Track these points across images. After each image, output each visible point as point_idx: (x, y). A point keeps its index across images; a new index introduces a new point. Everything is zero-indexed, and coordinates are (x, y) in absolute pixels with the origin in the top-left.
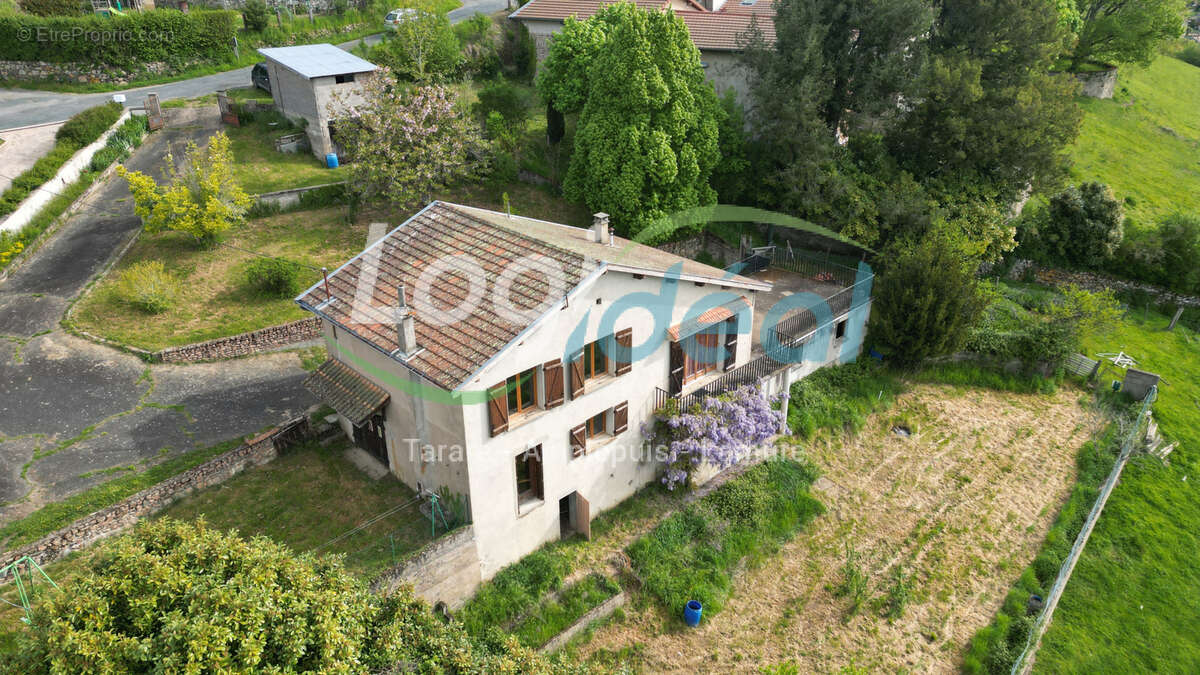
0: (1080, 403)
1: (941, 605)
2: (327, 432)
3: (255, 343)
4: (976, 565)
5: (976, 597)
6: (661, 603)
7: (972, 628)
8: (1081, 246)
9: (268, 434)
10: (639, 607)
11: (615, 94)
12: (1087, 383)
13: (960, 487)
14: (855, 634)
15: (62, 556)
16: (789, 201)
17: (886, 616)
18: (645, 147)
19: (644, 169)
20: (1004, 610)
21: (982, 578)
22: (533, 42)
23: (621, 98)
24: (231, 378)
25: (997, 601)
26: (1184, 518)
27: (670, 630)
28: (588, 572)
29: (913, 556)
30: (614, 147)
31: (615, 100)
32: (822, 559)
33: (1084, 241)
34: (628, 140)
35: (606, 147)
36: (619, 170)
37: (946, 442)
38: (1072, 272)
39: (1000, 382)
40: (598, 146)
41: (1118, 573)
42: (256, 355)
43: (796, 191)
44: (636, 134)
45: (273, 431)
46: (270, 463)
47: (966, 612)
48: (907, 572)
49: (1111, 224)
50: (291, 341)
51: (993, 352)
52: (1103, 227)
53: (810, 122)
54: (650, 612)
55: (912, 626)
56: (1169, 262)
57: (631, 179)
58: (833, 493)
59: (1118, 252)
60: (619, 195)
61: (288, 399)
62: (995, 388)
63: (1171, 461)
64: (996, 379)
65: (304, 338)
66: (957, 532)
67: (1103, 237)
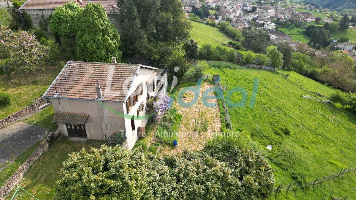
0: (208, 84)
1: (212, 126)
2: (58, 136)
3: (7, 121)
4: (212, 117)
5: (216, 122)
6: (168, 144)
7: (219, 128)
8: (193, 53)
9: (46, 140)
10: (164, 147)
11: (90, 27)
12: (206, 80)
13: (200, 105)
14: (203, 136)
15: (8, 192)
16: (138, 52)
17: (205, 131)
18: (104, 41)
19: (106, 47)
20: (222, 122)
21: (215, 119)
22: (30, 17)
23: (92, 28)
24: (8, 133)
25: (220, 122)
26: (234, 100)
27: (173, 149)
28: (150, 144)
29: (202, 119)
30: (94, 42)
31: (90, 29)
32: (188, 126)
33: (193, 52)
34: (98, 40)
35: (92, 42)
36: (98, 49)
37: (192, 98)
38: (192, 60)
39: (194, 84)
40: (89, 43)
41: (231, 111)
42: (8, 125)
43: (139, 48)
44: (100, 38)
45: (47, 139)
46: (48, 149)
47: (216, 125)
48: (203, 122)
49: (197, 47)
50: (18, 118)
51: (191, 78)
52: (196, 48)
53: (140, 31)
54: (166, 147)
55: (210, 131)
56: (208, 54)
57: (103, 50)
58: (181, 113)
59: (199, 53)
60: (100, 55)
61: (35, 133)
62: (193, 85)
63: (226, 90)
64: (193, 83)
65: (22, 116)
66: (205, 113)
67: (197, 51)
